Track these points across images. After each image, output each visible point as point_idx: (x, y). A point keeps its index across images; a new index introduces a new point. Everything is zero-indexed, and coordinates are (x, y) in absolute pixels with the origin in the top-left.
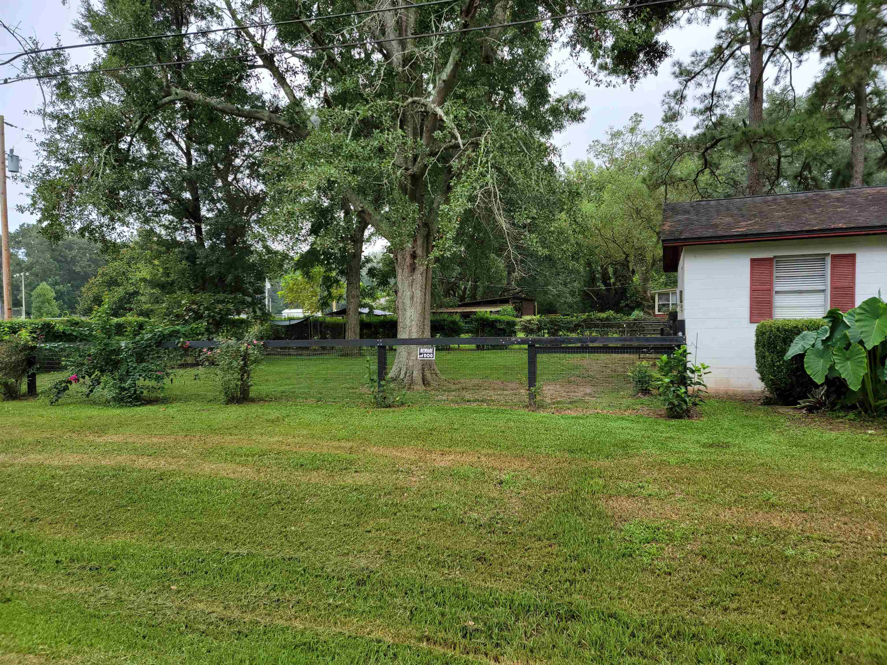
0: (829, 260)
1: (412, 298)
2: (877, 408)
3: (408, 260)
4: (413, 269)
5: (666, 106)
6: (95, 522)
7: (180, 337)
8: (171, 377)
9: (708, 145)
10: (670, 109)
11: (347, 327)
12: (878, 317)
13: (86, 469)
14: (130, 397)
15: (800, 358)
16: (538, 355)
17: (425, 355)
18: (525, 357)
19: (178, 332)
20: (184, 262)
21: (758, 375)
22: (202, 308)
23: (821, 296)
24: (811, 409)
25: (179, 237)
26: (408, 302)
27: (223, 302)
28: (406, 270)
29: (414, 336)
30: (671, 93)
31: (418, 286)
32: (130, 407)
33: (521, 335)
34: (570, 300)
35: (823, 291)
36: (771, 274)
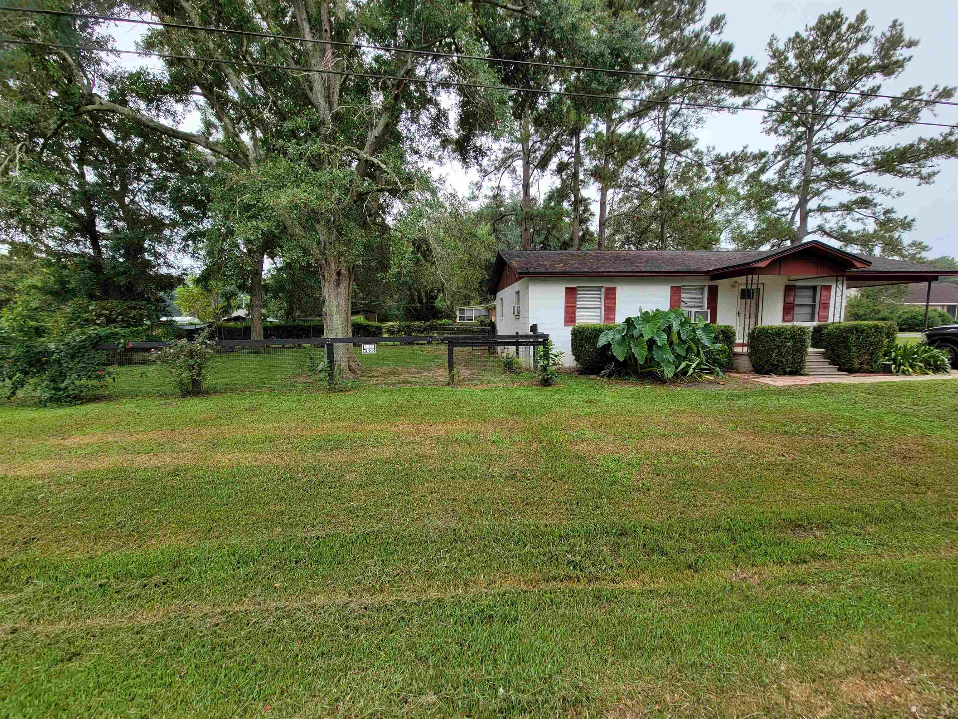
0: (603, 290)
1: (337, 307)
2: (642, 374)
3: (334, 277)
4: (338, 284)
5: (471, 190)
6: (120, 530)
7: (119, 339)
8: (113, 376)
9: (498, 218)
10: (473, 193)
11: (252, 330)
12: (648, 322)
13: (74, 475)
14: (68, 396)
15: (608, 346)
16: (455, 349)
17: (368, 351)
18: (446, 348)
19: (117, 334)
20: (86, 271)
21: (574, 357)
22: (113, 313)
23: (599, 310)
24: (609, 376)
25: (71, 248)
26: (334, 309)
27: (135, 308)
28: (333, 286)
29: (340, 336)
30: (474, 182)
31: (343, 297)
32: (69, 406)
33: (386, 335)
34: (396, 312)
35: (600, 308)
36: (576, 297)
